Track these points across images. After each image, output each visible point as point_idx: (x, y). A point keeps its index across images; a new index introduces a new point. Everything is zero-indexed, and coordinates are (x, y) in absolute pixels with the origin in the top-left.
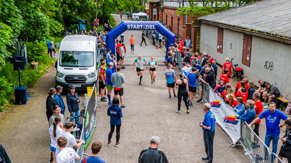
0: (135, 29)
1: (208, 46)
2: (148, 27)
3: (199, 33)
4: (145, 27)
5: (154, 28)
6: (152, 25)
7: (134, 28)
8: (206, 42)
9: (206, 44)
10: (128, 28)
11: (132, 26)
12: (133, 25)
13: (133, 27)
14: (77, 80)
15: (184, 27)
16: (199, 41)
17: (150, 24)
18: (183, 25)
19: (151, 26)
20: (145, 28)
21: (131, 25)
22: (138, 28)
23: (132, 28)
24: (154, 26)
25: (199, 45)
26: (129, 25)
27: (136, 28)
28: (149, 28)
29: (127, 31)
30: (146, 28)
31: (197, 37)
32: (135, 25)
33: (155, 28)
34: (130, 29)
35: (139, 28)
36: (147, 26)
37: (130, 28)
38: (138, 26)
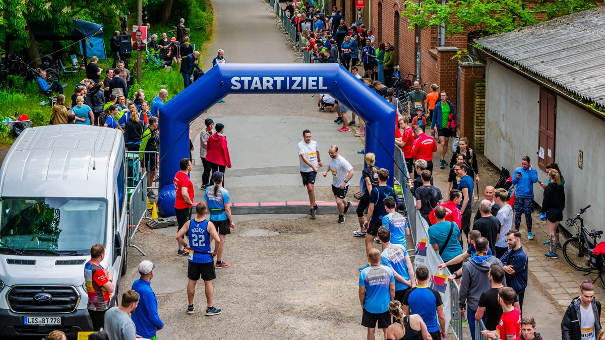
0: (256, 91)
1: (509, 141)
2: (300, 84)
3: (481, 86)
4: (292, 83)
5: (321, 87)
6: (315, 78)
7: (252, 88)
8: (502, 125)
9: (503, 130)
10: (233, 88)
11: (246, 79)
12: (250, 78)
13: (250, 83)
14: (47, 302)
15: (434, 57)
16: (482, 113)
17: (307, 74)
18: (432, 48)
19: (313, 81)
20: (292, 88)
21: (242, 78)
22: (267, 86)
23: (246, 87)
24: (321, 79)
25: (482, 127)
26: (238, 79)
27: (260, 88)
28: (304, 87)
29: (229, 98)
30: (294, 87)
31: (477, 100)
32: (256, 79)
33: (326, 88)
34: (242, 91)
35: (271, 88)
36: (298, 79)
37: (239, 86)
38: (268, 81)
